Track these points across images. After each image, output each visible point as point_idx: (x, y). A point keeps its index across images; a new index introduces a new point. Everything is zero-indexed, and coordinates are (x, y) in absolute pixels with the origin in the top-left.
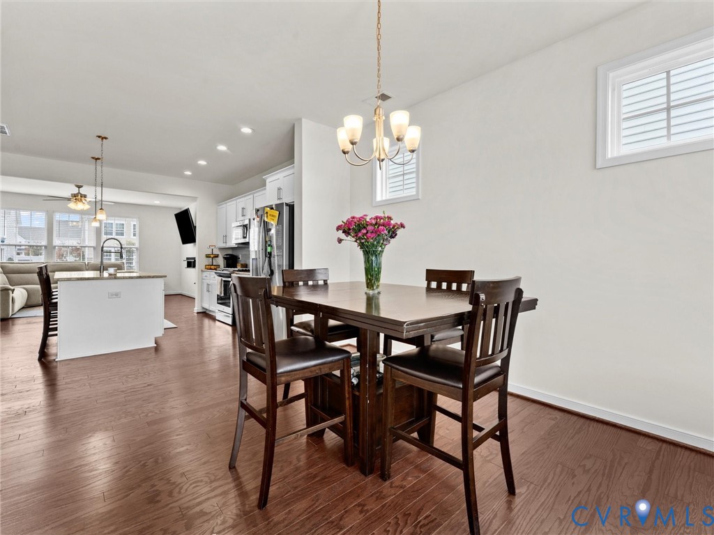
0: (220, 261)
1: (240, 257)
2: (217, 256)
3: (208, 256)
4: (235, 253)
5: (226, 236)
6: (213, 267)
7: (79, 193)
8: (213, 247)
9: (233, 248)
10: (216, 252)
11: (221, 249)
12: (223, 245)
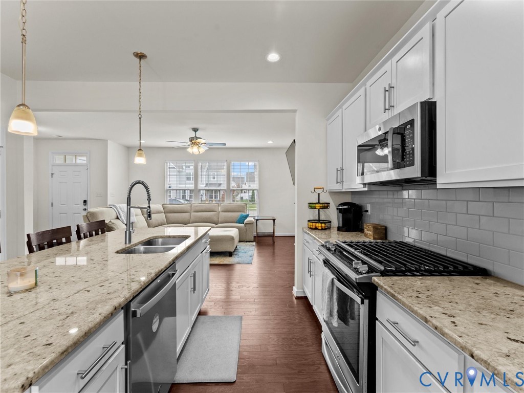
0: (333, 216)
1: (369, 208)
2: (326, 206)
3: (311, 206)
4: (357, 201)
5: (342, 169)
6: (319, 225)
7: (196, 136)
8: (320, 191)
9: (354, 193)
10: (325, 198)
11: (333, 193)
12: (337, 187)
